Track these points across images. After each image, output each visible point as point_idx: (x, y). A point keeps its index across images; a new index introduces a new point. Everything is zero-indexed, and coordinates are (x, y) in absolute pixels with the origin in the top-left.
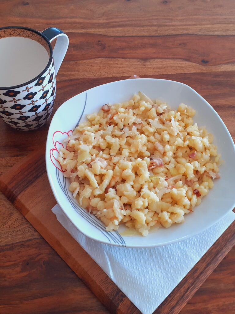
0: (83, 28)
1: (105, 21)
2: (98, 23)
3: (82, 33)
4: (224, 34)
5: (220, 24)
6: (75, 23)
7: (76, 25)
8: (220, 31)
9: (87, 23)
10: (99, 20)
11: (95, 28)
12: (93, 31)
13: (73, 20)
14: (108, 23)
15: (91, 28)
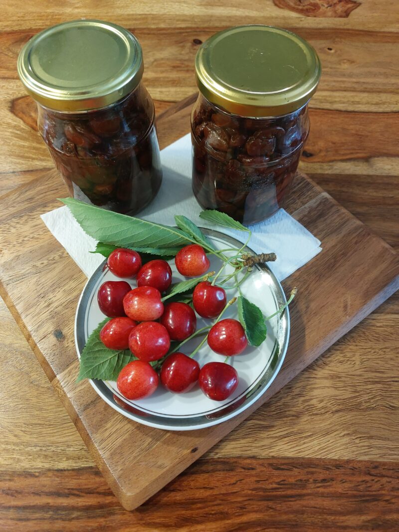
4: (351, 108)
5: (345, 91)
8: (344, 103)
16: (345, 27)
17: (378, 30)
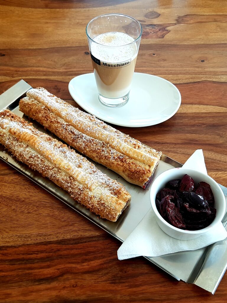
0: (45, 75)
1: (64, 70)
2: (58, 72)
3: (43, 79)
5: (161, 74)
6: (39, 71)
7: (39, 72)
9: (49, 72)
10: (60, 69)
11: (55, 76)
12: (52, 78)
13: (38, 69)
14: (67, 72)
15: (51, 75)
16: (162, 43)
17: (178, 44)
